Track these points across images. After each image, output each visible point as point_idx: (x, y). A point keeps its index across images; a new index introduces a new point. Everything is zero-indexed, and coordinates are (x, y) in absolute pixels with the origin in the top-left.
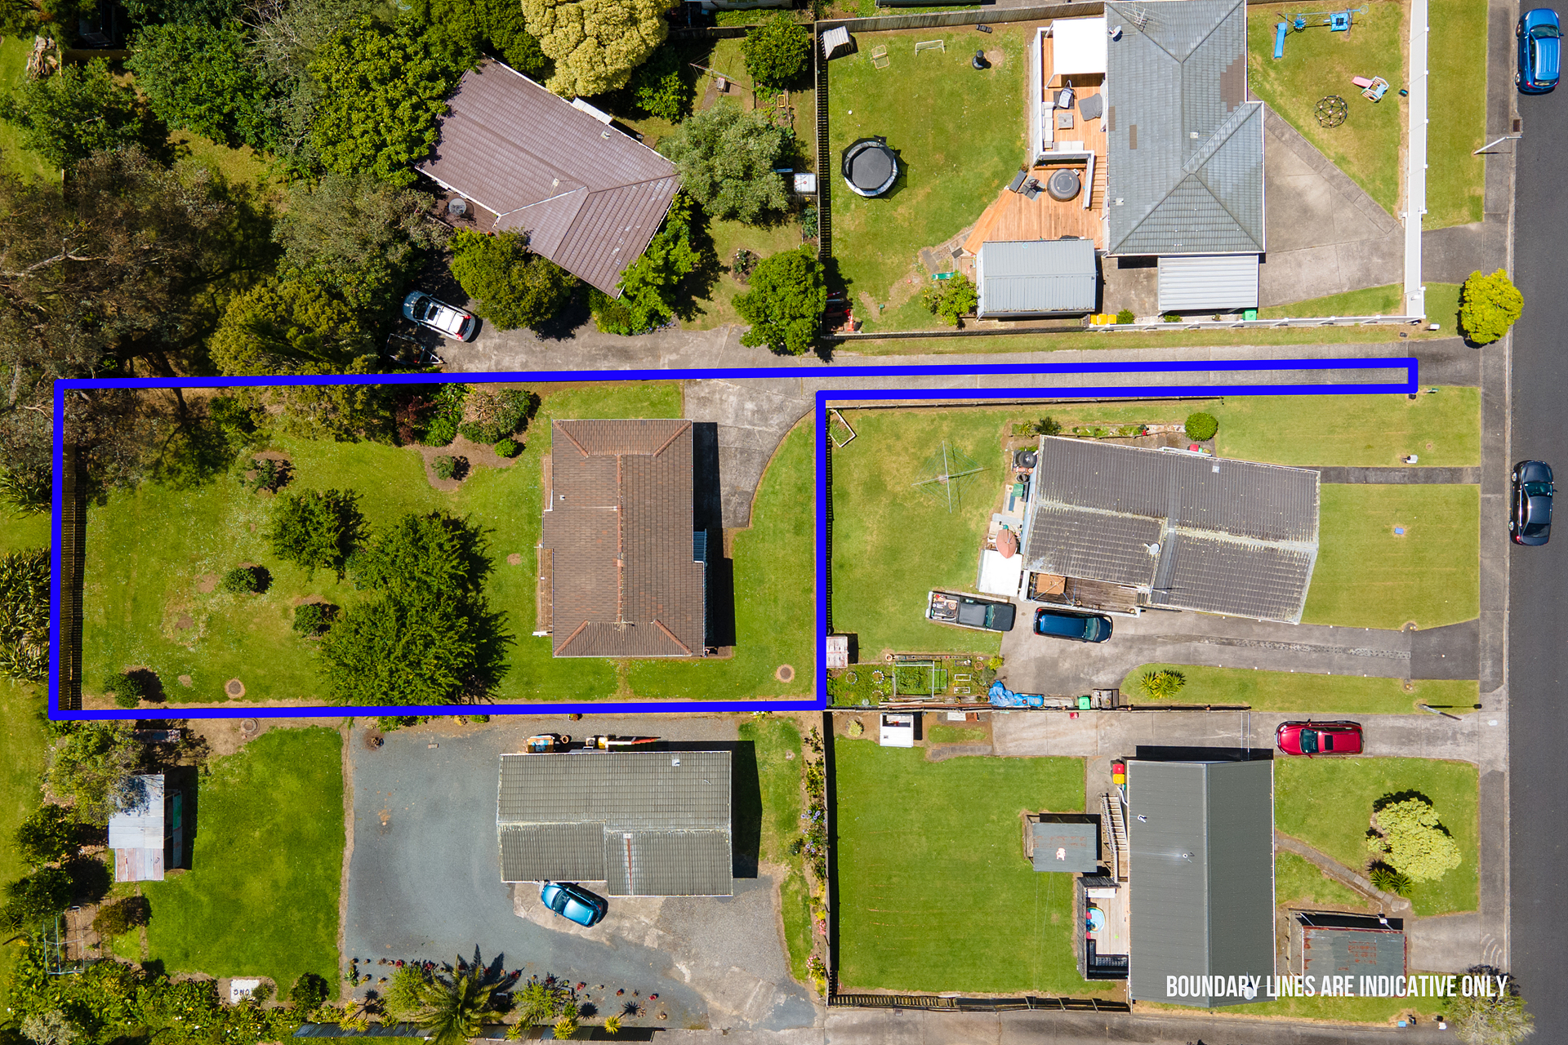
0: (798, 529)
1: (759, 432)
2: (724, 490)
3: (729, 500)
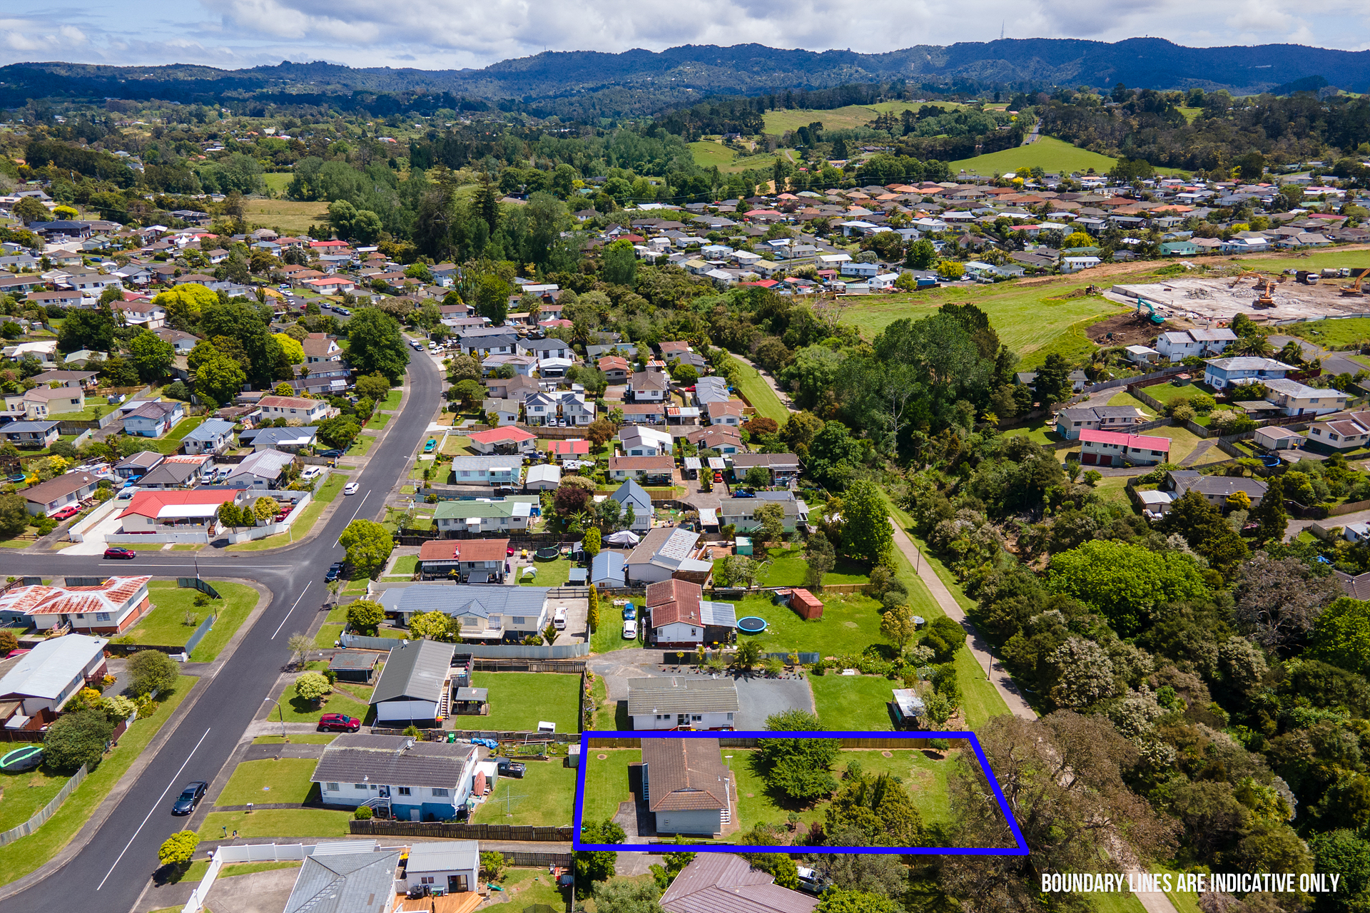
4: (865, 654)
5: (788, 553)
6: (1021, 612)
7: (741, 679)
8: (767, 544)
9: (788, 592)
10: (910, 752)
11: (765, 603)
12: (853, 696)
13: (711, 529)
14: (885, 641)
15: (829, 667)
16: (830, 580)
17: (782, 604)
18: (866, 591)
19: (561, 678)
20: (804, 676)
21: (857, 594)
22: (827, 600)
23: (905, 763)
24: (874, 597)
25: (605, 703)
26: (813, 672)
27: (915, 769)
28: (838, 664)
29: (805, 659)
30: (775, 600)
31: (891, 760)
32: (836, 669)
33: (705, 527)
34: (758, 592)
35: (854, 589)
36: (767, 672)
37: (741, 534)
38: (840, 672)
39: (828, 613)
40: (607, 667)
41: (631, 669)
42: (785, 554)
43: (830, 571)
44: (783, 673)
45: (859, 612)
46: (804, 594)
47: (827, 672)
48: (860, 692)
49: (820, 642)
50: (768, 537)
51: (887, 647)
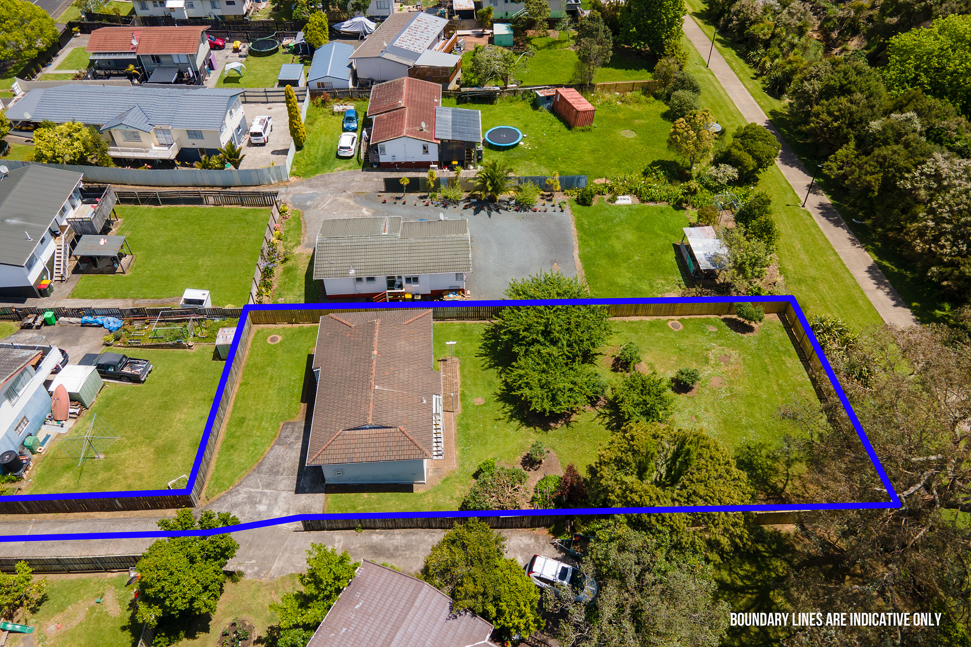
3: (296, 440)
4: (645, 174)
5: (555, 43)
6: (856, 117)
7: (483, 213)
8: (530, 33)
9: (552, 92)
10: (708, 322)
11: (522, 107)
12: (630, 236)
13: (466, 15)
14: (671, 156)
15: (600, 193)
16: (603, 76)
17: (544, 108)
18: (647, 90)
19: (245, 213)
20: (566, 207)
21: (637, 94)
22: (598, 102)
23: (701, 340)
24: (657, 97)
25: (297, 251)
26: (578, 201)
27: (715, 350)
28: (611, 190)
29: (568, 183)
30: (536, 104)
31: (681, 335)
32: (608, 196)
33: (459, 12)
34: (515, 92)
35: (632, 88)
36: (517, 203)
37: (501, 21)
38: (613, 200)
39: (601, 119)
40: (311, 198)
41: (341, 199)
42: (551, 45)
43: (605, 65)
44: (539, 203)
45: (639, 116)
46: (572, 96)
47: (596, 201)
48: (638, 229)
49: (589, 159)
50: (531, 24)
51: (675, 163)
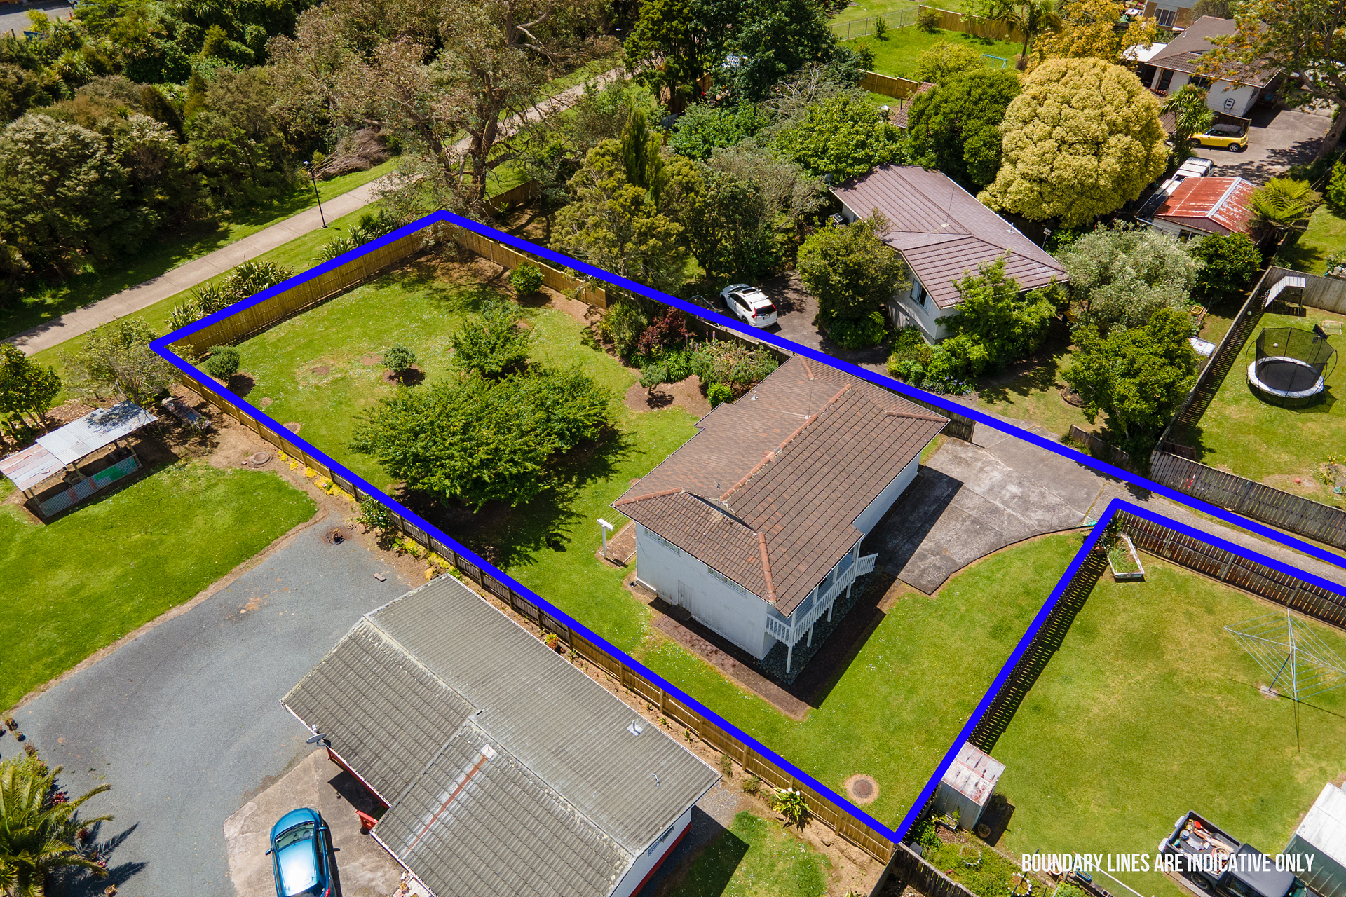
0: (997, 632)
1: (1010, 516)
2: (926, 544)
3: (925, 557)
